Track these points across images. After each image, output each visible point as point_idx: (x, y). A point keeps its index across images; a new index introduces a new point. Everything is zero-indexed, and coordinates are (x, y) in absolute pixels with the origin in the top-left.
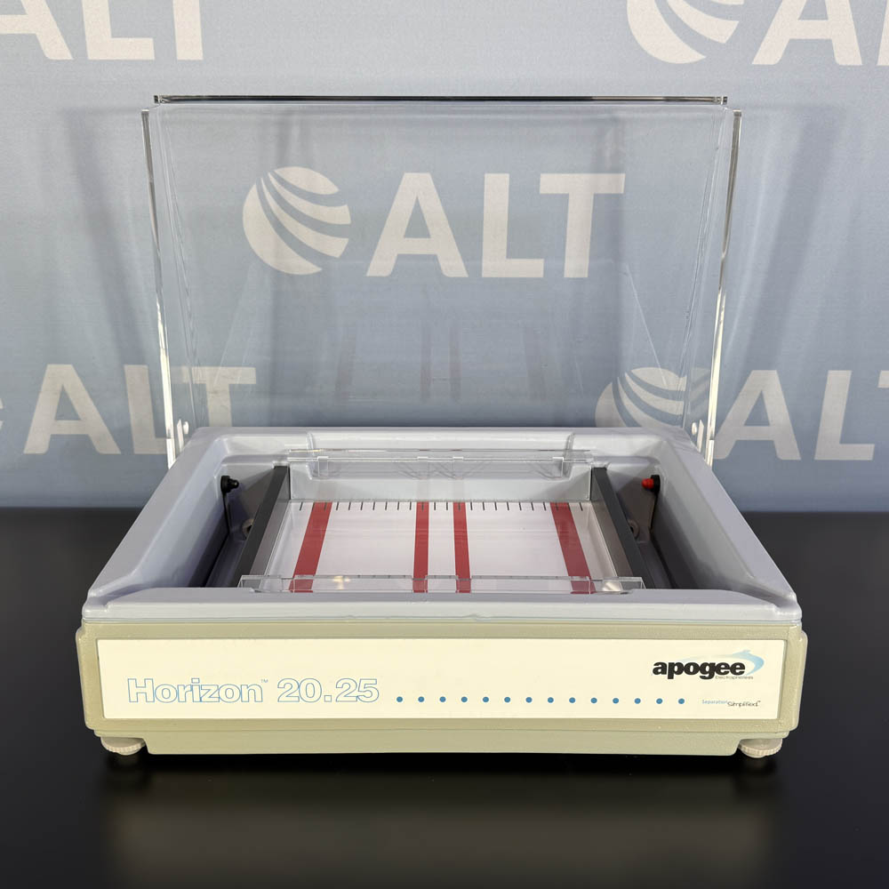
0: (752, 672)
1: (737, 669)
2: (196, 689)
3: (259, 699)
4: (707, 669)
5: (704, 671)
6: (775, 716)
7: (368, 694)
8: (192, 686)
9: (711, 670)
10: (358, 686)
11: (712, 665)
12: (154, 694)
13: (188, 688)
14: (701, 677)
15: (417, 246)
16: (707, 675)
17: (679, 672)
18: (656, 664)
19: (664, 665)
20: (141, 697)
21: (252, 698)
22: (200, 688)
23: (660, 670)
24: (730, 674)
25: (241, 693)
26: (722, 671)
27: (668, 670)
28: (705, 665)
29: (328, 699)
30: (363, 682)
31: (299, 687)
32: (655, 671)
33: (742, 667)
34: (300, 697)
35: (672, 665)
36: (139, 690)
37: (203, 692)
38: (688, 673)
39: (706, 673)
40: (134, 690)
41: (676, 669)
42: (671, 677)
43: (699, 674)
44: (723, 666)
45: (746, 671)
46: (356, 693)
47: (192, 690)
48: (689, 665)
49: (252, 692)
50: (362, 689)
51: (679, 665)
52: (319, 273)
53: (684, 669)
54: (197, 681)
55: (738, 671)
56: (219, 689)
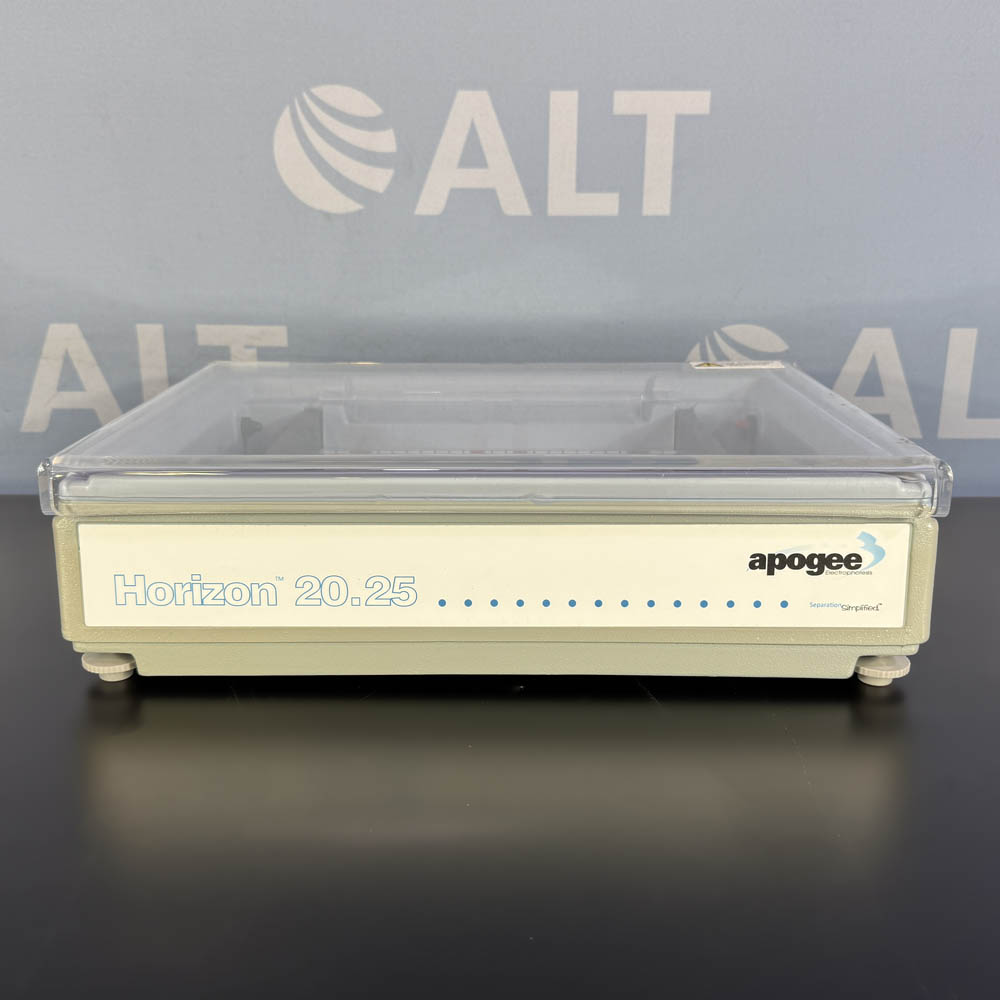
0: (868, 567)
1: (852, 562)
2: (197, 588)
3: (272, 601)
4: (816, 561)
5: (811, 565)
6: (900, 624)
7: (404, 596)
8: (192, 585)
9: (820, 563)
10: (391, 586)
11: (821, 557)
12: (146, 594)
13: (187, 587)
14: (809, 573)
15: (472, 179)
16: (815, 570)
17: (781, 567)
18: (753, 556)
19: (762, 557)
20: (131, 598)
21: (264, 602)
22: (202, 587)
23: (757, 564)
24: (844, 569)
25: (251, 595)
26: (834, 564)
27: (767, 563)
28: (813, 556)
29: (356, 602)
30: (398, 581)
31: (321, 586)
32: (752, 566)
33: (859, 558)
34: (322, 599)
35: (772, 557)
36: (128, 589)
37: (205, 593)
38: (792, 567)
39: (814, 567)
40: (121, 590)
41: (777, 561)
42: (771, 573)
43: (806, 568)
44: (835, 558)
45: (864, 564)
46: (390, 595)
47: (192, 590)
48: (793, 556)
49: (264, 593)
50: (396, 589)
51: (781, 556)
52: (359, 212)
53: (786, 561)
54: (198, 577)
55: (853, 564)
56: (224, 589)
